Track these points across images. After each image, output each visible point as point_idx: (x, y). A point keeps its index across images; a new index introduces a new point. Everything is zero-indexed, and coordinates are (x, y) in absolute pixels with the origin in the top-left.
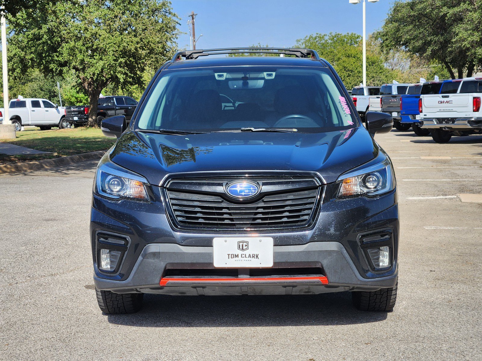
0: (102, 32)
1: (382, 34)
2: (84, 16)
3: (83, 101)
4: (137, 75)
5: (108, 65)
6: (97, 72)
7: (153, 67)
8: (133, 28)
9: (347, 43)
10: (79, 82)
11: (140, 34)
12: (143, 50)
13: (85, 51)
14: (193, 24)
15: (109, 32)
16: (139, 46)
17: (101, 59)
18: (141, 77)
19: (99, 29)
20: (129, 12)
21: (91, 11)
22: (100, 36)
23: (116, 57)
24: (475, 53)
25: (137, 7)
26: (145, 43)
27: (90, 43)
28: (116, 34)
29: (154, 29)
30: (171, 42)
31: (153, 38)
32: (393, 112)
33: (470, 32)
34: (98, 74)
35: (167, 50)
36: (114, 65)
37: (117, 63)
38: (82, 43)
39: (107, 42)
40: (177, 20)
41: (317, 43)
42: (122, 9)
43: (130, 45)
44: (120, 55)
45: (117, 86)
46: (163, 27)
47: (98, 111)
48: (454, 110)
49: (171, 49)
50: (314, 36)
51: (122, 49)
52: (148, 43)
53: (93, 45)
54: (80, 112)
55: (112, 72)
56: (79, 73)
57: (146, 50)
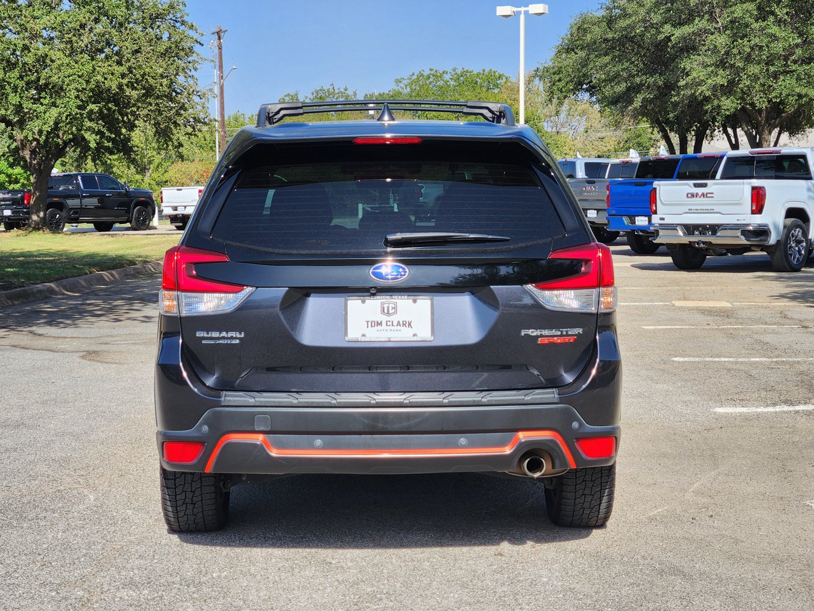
0: (56, 55)
1: (552, 71)
2: (23, 24)
3: (22, 181)
4: (122, 136)
5: (67, 115)
6: (46, 128)
7: (152, 122)
8: (114, 49)
9: (481, 87)
10: (13, 146)
11: (128, 60)
12: (132, 90)
13: (24, 89)
14: (220, 48)
15: (70, 55)
16: (125, 81)
17: (54, 105)
18: (129, 139)
19: (50, 49)
20: (108, 18)
21: (35, 14)
22: (53, 61)
23: (82, 101)
24: (719, 106)
25: (124, 9)
26: (138, 76)
27: (33, 75)
28: (83, 58)
29: (153, 50)
30: (186, 77)
31: (152, 68)
32: (589, 209)
33: (711, 69)
34: (47, 132)
35: (178, 91)
36: (78, 116)
37: (83, 112)
38: (18, 74)
39: (66, 74)
40: (196, 36)
41: (431, 86)
42: (94, 12)
43: (108, 80)
44: (90, 97)
45: (84, 154)
46: (170, 48)
47: (49, 200)
48: (715, 211)
49: (185, 89)
50: (426, 74)
51: (93, 87)
52: (143, 75)
53: (38, 79)
54: (15, 202)
55: (74, 129)
56: (12, 130)
57: (138, 90)
